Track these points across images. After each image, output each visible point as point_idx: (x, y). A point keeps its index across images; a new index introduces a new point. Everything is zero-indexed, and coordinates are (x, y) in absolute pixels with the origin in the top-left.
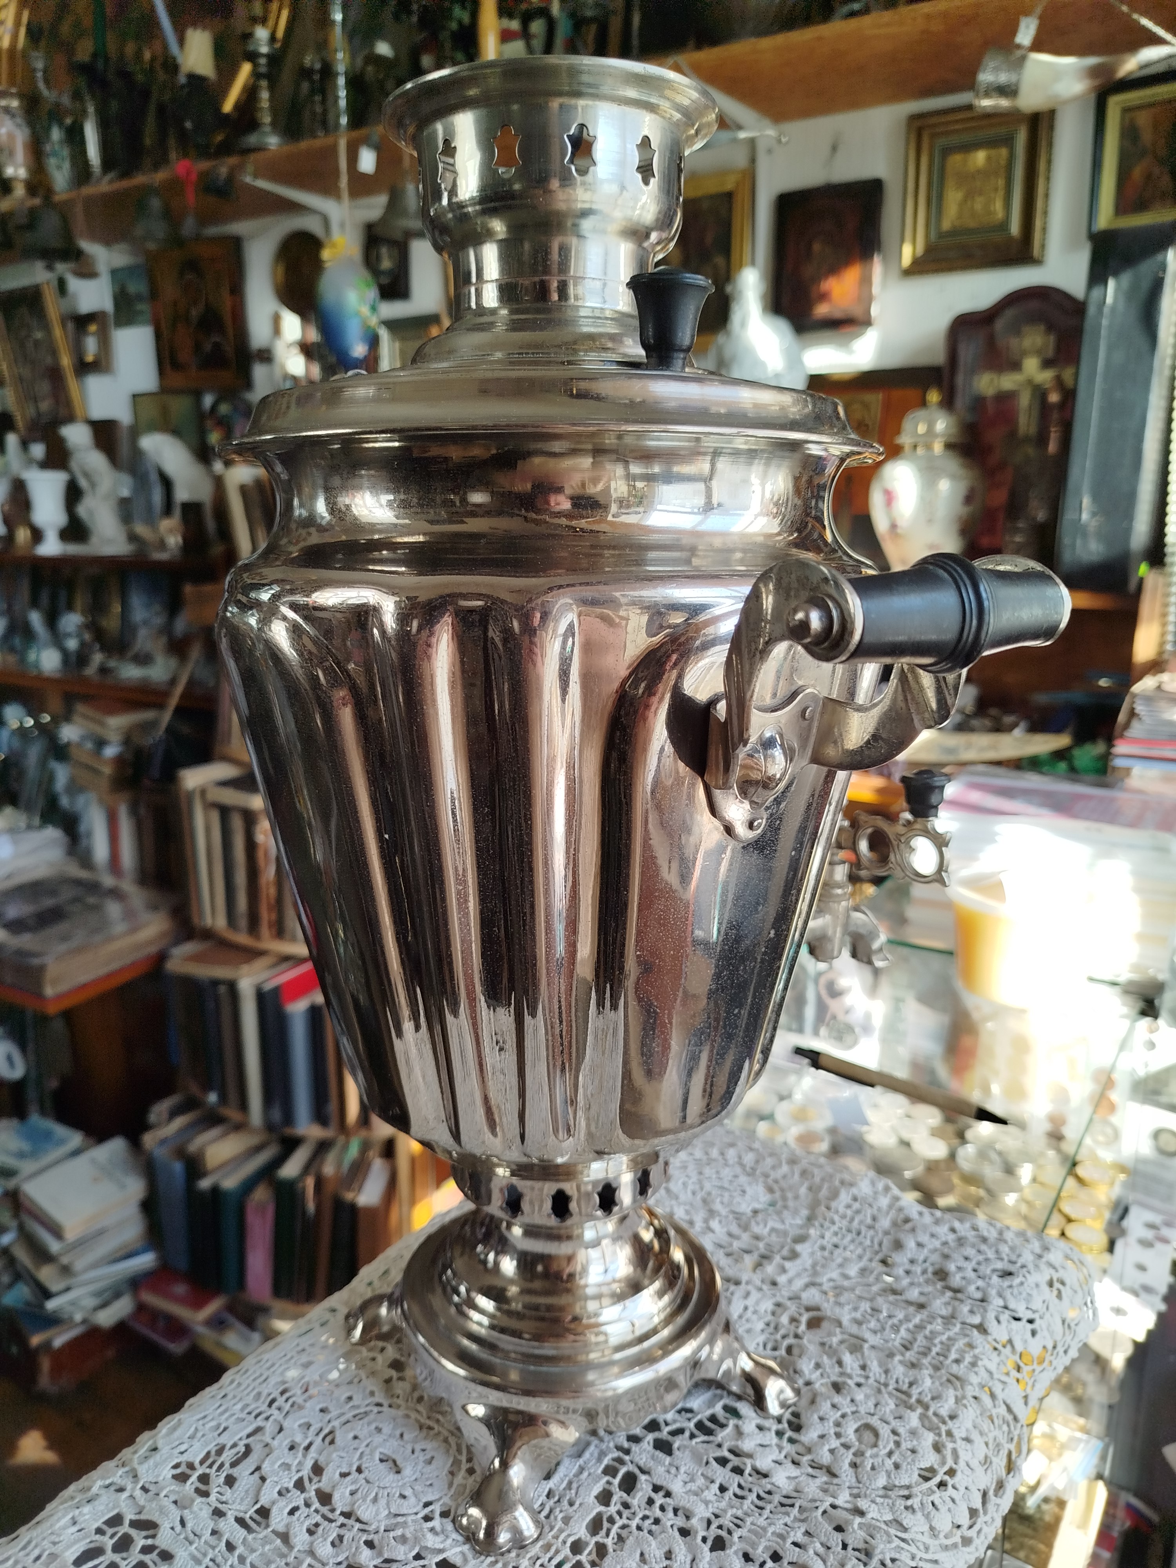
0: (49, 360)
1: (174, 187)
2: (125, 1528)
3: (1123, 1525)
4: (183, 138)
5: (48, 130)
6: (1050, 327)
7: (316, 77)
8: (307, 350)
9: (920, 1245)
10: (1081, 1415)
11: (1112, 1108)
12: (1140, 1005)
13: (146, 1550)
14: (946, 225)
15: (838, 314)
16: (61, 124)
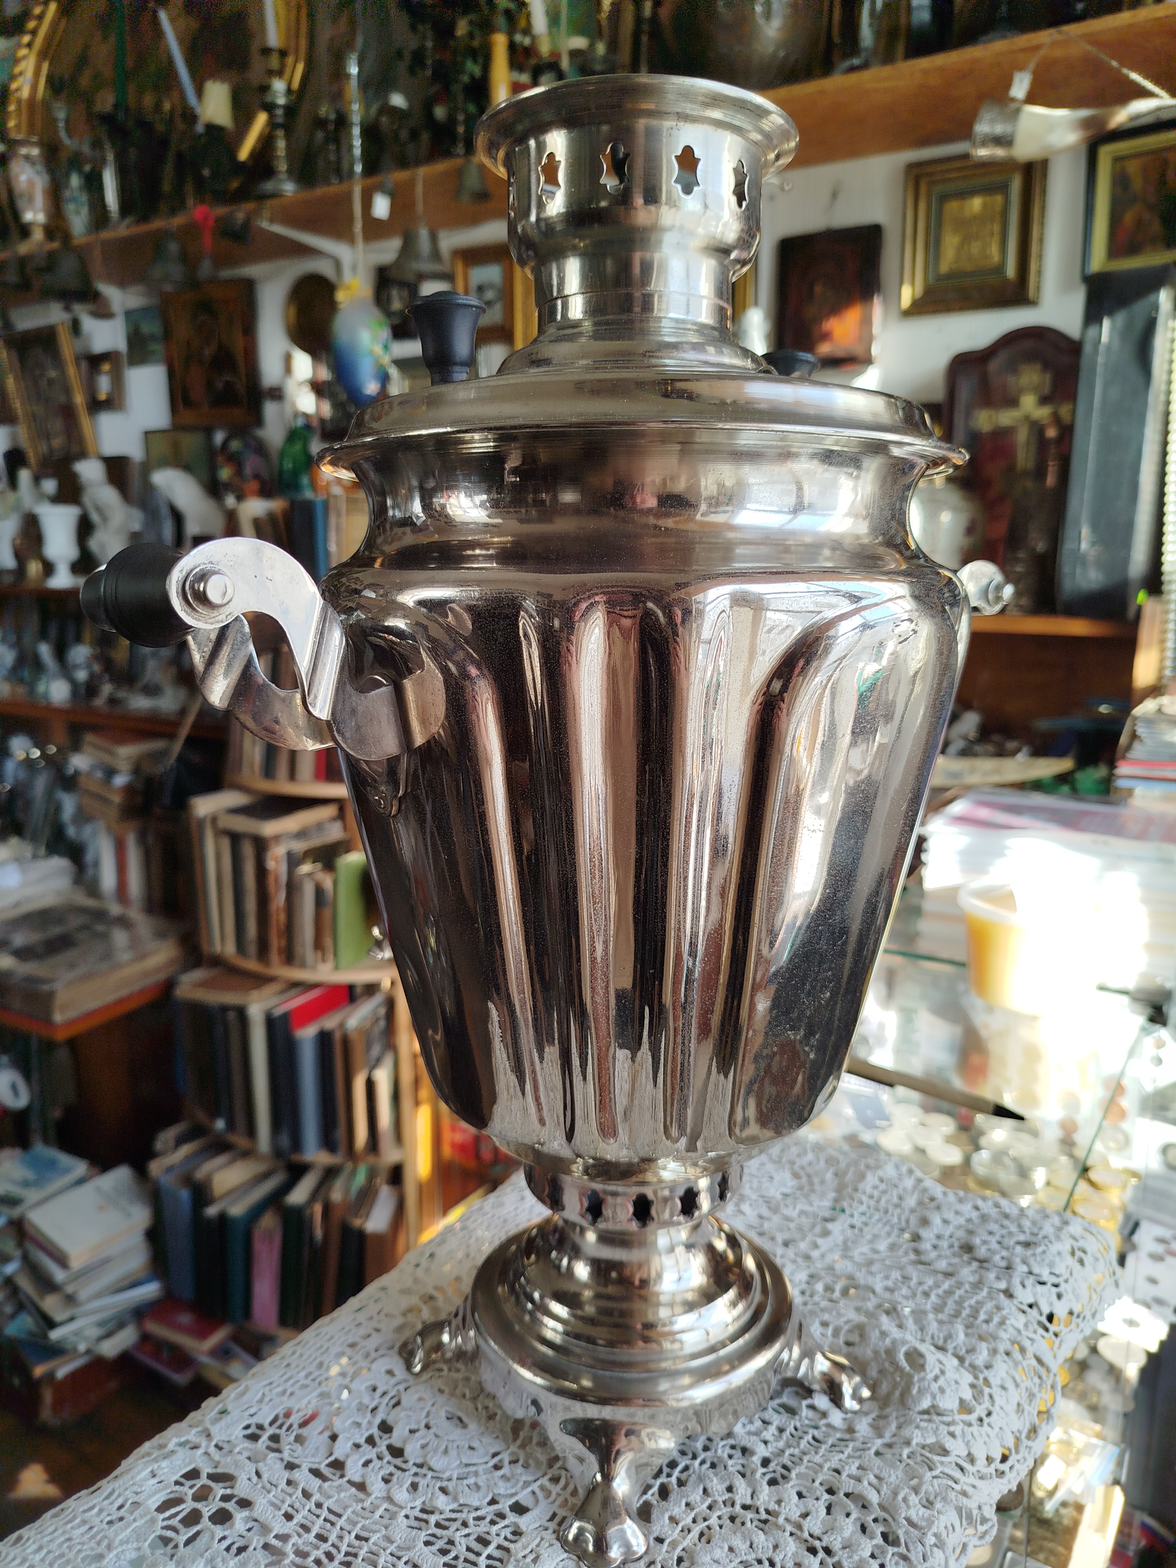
0: (62, 399)
1: (190, 232)
2: (203, 1480)
3: (1138, 1543)
4: (200, 184)
5: (67, 176)
6: (1046, 366)
7: (331, 127)
8: (318, 388)
9: (946, 1222)
10: (1096, 1421)
11: (1123, 1114)
12: (1149, 1011)
13: (225, 1498)
14: (944, 268)
15: (840, 353)
16: (80, 171)
